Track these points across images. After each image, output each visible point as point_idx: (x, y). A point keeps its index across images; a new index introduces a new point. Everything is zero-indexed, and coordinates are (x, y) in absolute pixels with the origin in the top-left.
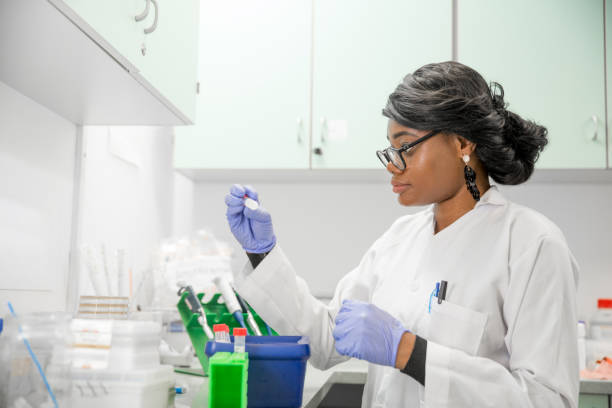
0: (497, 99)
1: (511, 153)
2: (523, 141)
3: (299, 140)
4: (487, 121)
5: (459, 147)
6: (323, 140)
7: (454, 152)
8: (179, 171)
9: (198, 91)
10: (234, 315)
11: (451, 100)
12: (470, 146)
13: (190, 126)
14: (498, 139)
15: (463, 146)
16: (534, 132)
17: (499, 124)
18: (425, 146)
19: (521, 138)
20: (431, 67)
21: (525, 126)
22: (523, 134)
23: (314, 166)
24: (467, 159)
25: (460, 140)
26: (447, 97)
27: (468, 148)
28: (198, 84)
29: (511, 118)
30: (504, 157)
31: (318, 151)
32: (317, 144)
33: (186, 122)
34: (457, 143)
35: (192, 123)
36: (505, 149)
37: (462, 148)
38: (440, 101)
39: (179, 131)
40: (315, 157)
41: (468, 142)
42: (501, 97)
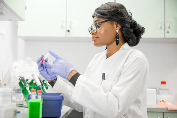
3: (62, 27)
5: (115, 27)
6: (70, 27)
8: (20, 37)
9: (26, 9)
10: (39, 87)
13: (23, 21)
23: (67, 36)
24: (117, 31)
28: (26, 7)
31: (68, 31)
32: (68, 29)
37: (116, 27)
39: (20, 23)
40: (67, 33)
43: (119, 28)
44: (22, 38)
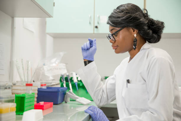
0: (145, 14)
1: (151, 32)
2: (155, 27)
4: (140, 21)
5: (133, 32)
6: (98, 23)
7: (131, 34)
8: (48, 34)
11: (127, 16)
12: (136, 31)
13: (51, 18)
14: (146, 28)
15: (134, 31)
16: (159, 24)
17: (145, 22)
18: (121, 32)
19: (155, 26)
20: (121, 6)
21: (155, 22)
22: (155, 25)
25: (133, 29)
26: (126, 15)
27: (135, 32)
29: (150, 20)
30: (148, 34)
31: (96, 27)
32: (96, 25)
33: (50, 16)
34: (132, 30)
35: (52, 17)
36: (148, 31)
37: (134, 32)
38: (124, 17)
41: (135, 30)
42: (147, 14)
43: (137, 32)
44: (50, 34)
